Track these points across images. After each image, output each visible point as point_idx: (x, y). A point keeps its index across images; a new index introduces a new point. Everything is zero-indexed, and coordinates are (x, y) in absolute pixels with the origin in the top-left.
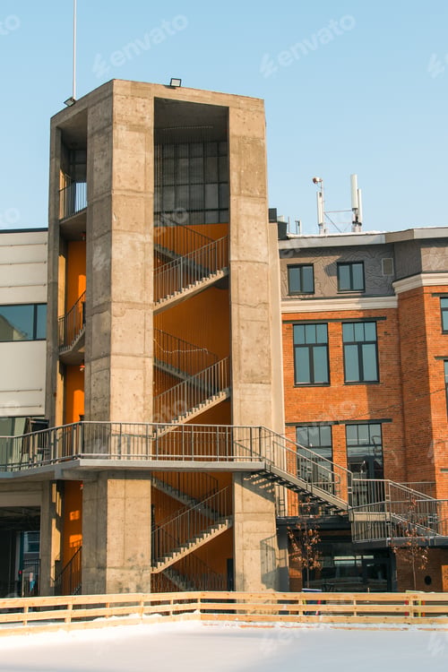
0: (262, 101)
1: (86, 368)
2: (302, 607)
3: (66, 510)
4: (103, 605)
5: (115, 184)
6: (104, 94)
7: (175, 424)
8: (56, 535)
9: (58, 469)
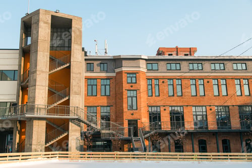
0: (81, 18)
1: (29, 89)
2: (86, 156)
3: (21, 129)
4: (31, 155)
5: (39, 38)
6: (37, 13)
7: (53, 105)
8: (18, 136)
9: (19, 117)
